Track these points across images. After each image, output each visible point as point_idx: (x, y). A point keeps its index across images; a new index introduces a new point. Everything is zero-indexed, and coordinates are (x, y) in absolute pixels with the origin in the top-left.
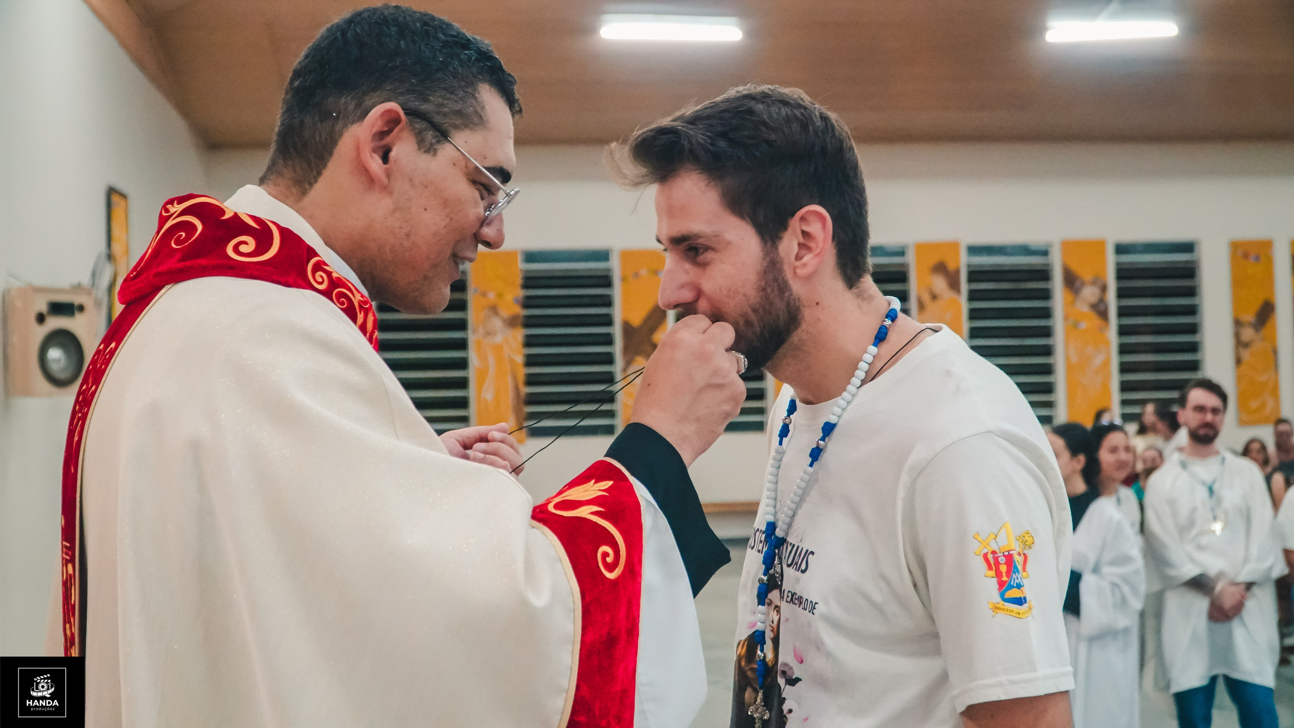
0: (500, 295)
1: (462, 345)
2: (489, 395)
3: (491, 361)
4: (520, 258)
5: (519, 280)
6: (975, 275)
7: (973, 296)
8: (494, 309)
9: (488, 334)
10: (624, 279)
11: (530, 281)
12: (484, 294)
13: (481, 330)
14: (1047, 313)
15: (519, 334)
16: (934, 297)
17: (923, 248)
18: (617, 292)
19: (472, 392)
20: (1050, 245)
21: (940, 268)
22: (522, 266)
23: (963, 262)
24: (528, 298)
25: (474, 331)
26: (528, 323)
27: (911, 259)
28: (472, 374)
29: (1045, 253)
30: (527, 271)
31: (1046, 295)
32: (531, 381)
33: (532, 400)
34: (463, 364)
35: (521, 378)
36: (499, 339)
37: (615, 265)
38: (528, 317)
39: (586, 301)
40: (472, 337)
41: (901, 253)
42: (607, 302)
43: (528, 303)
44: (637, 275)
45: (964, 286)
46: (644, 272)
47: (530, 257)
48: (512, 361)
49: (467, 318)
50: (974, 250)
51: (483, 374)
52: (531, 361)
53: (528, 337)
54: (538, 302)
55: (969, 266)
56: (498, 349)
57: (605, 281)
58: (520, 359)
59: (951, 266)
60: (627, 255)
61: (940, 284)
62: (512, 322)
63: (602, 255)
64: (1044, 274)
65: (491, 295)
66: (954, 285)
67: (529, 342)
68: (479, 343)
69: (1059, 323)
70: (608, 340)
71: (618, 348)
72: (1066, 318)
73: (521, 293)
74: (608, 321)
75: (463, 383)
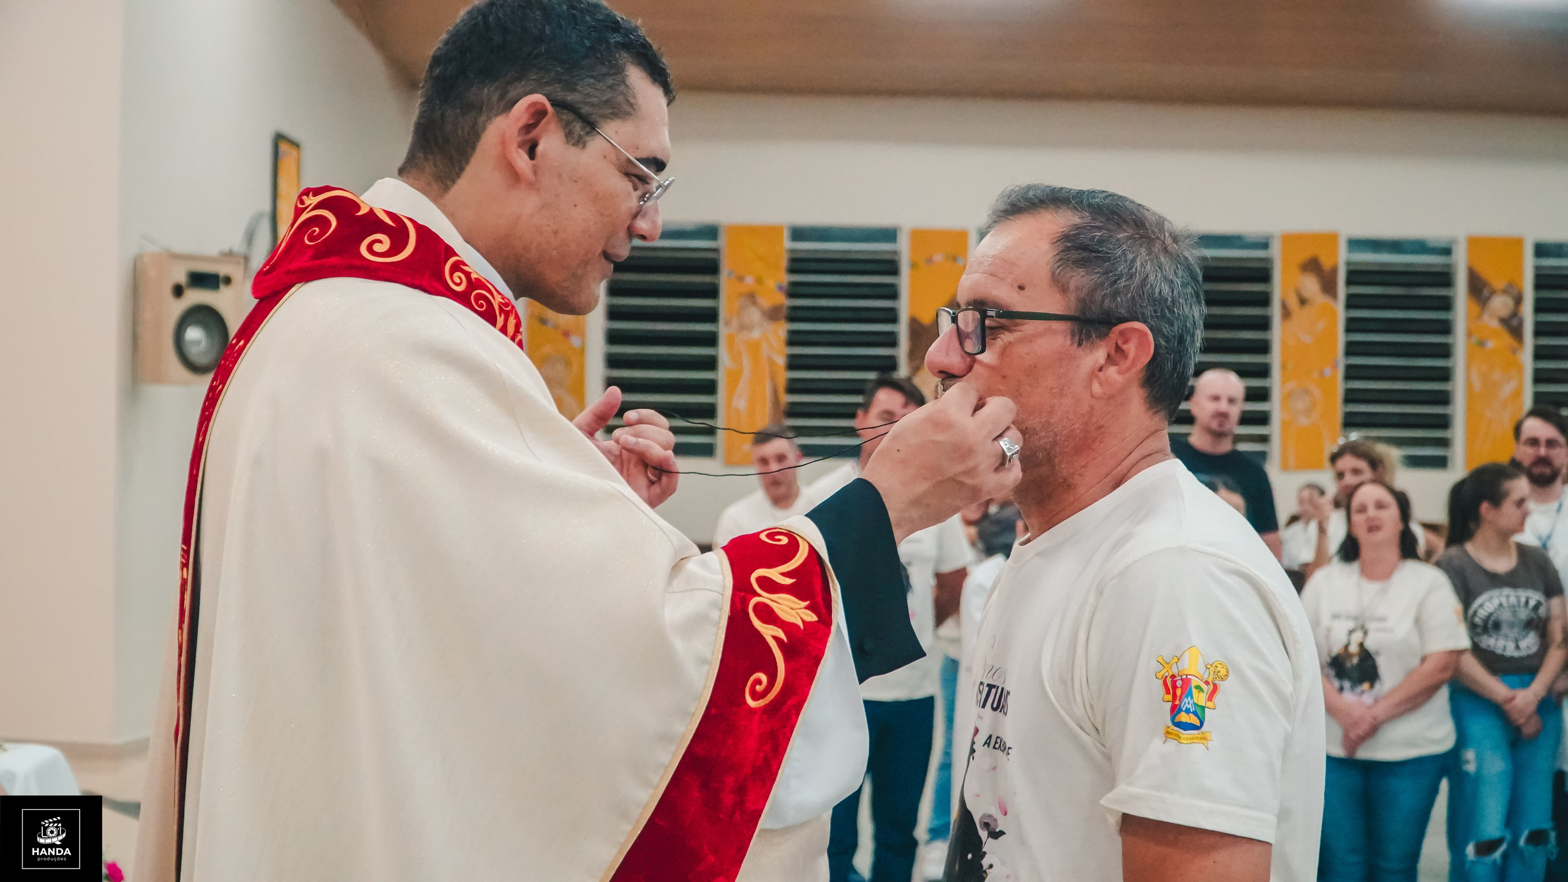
0: (759, 280)
1: (711, 340)
2: (741, 403)
3: (746, 361)
4: (786, 234)
5: (784, 263)
6: (1356, 276)
7: (1352, 302)
8: (752, 297)
9: (744, 327)
10: (914, 265)
11: (797, 264)
12: (741, 279)
13: (735, 323)
14: (1446, 328)
15: (782, 329)
16: (1303, 301)
17: (1291, 240)
18: (905, 281)
19: (721, 399)
20: (1453, 241)
21: (1312, 266)
22: (788, 244)
23: (1343, 258)
24: (794, 284)
25: (727, 324)
26: (794, 315)
27: (1276, 252)
28: (721, 376)
29: (1447, 251)
30: (792, 251)
31: (1446, 304)
32: (793, 387)
33: (793, 411)
34: (710, 364)
35: (782, 385)
36: (756, 334)
37: (903, 247)
38: (794, 308)
39: (866, 291)
40: (723, 331)
41: (1265, 245)
42: (892, 293)
43: (793, 293)
44: (930, 260)
45: (1342, 290)
46: (938, 258)
47: (799, 234)
48: (772, 363)
49: (718, 307)
50: (1356, 244)
51: (734, 377)
52: (794, 363)
53: (792, 333)
54: (805, 290)
55: (1348, 264)
56: (754, 348)
57: (891, 267)
58: (781, 361)
59: (1326, 264)
60: (919, 236)
61: (1311, 285)
62: (773, 315)
63: (889, 235)
64: (1444, 278)
65: (749, 280)
66: (1328, 286)
67: (794, 339)
68: (731, 338)
69: (1460, 341)
70: (891, 340)
71: (902, 351)
72: (1469, 334)
73: (786, 279)
74: (891, 316)
75: (710, 388)
